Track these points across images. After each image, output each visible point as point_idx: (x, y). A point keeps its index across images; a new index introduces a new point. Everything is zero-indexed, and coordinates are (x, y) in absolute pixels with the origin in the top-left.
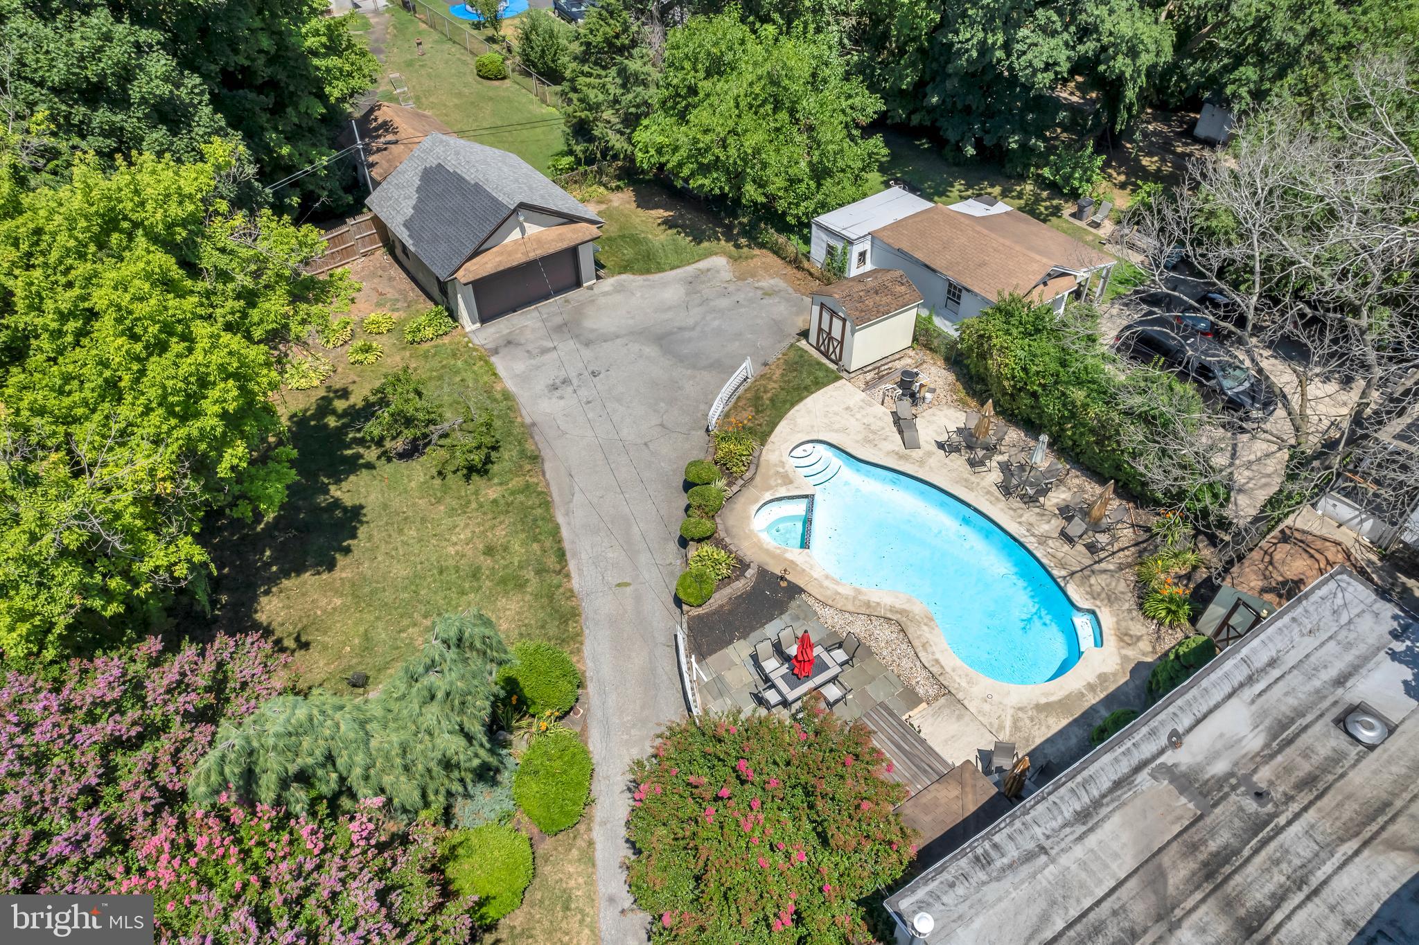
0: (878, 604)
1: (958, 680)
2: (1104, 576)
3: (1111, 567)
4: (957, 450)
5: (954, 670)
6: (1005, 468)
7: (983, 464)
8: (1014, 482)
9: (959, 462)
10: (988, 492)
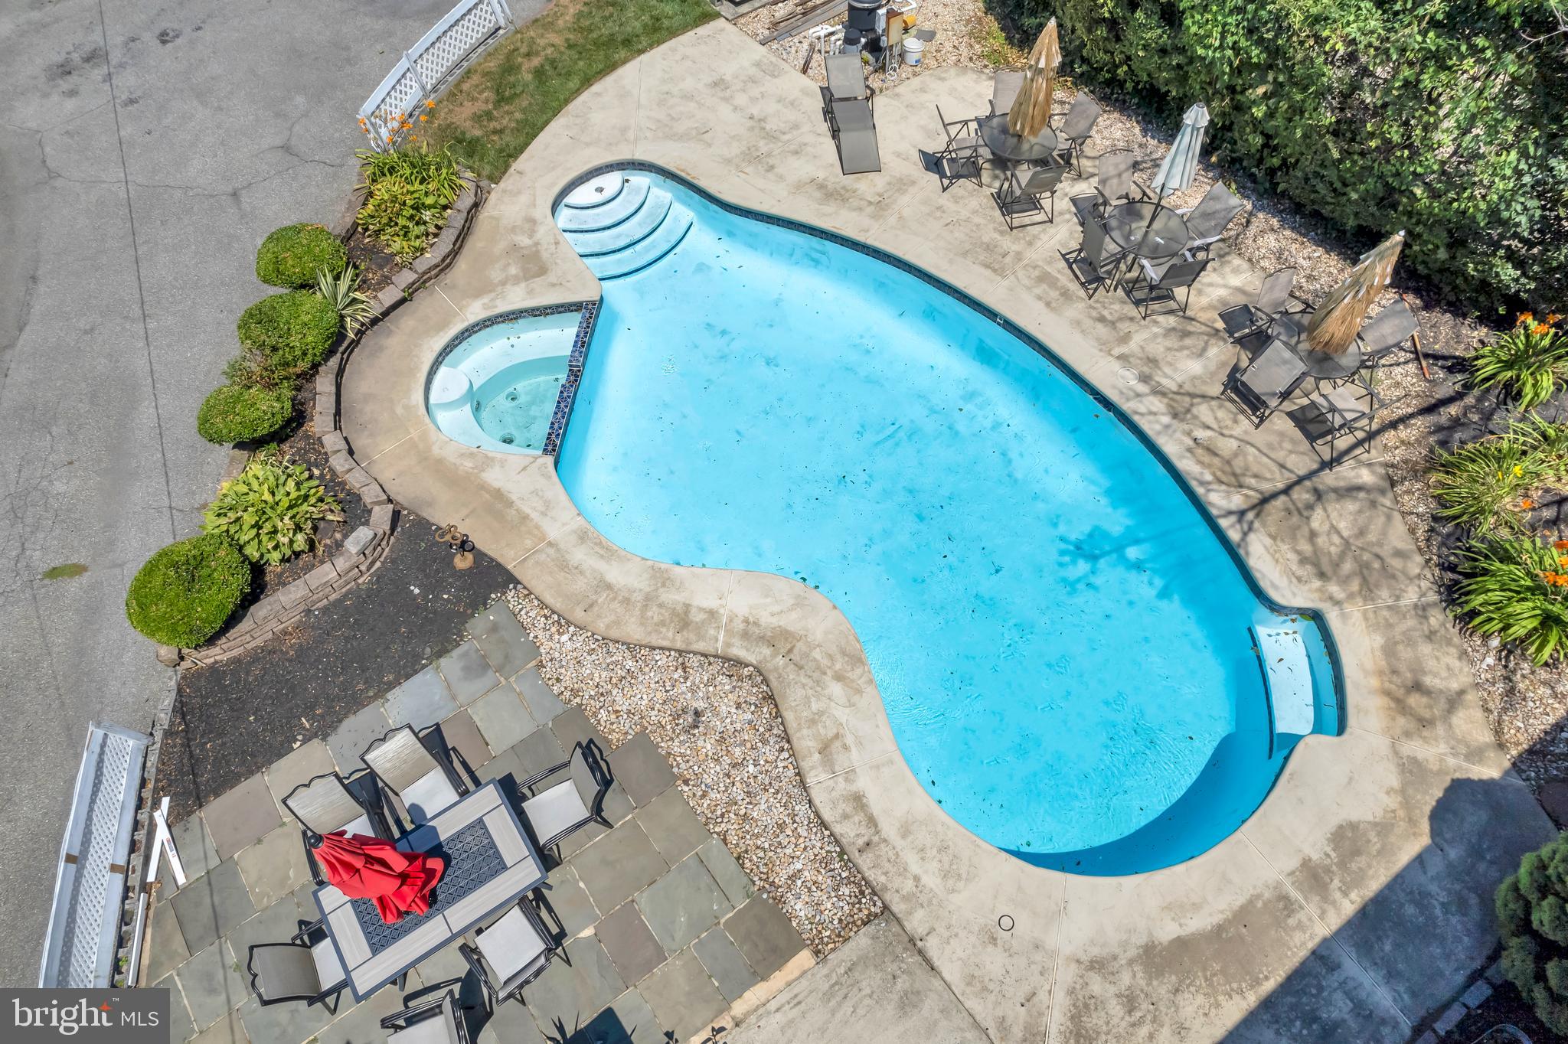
0: (712, 614)
1: (915, 868)
2: (1351, 506)
3: (1366, 477)
4: (970, 169)
5: (905, 832)
6: (1089, 212)
7: (1034, 205)
8: (1111, 247)
9: (974, 203)
10: (1045, 278)
